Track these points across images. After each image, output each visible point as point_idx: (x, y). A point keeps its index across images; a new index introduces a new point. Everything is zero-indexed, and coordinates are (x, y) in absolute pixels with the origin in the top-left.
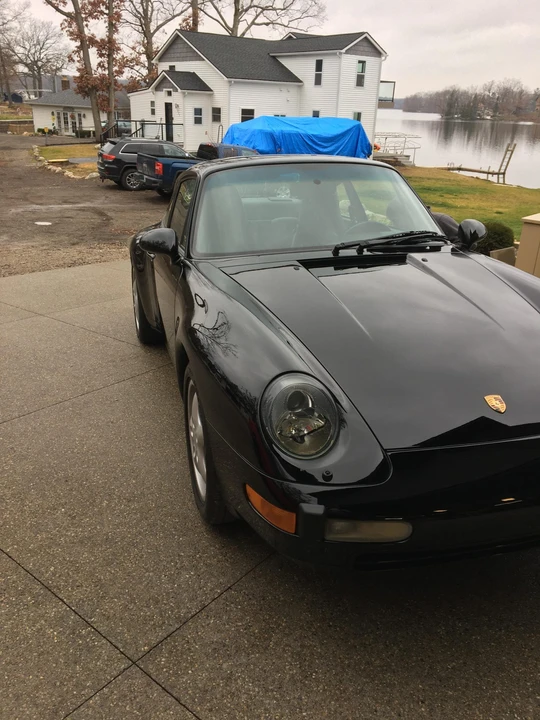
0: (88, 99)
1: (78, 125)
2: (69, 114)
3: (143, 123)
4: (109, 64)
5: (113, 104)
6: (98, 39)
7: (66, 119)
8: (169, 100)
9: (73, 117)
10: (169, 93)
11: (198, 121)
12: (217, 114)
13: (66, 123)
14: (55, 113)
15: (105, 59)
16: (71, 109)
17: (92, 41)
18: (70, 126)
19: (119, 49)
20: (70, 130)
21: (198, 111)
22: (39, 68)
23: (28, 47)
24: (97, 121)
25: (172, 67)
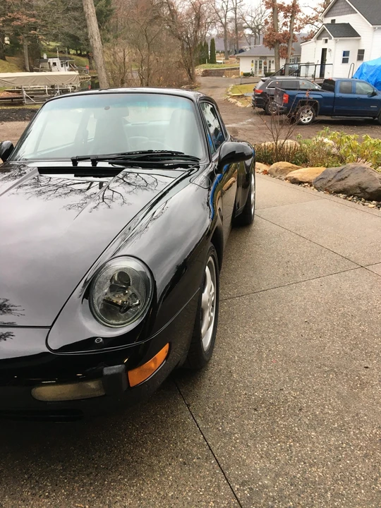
0: (273, 50)
1: (268, 69)
2: (263, 61)
3: (307, 65)
4: (291, 22)
5: (290, 52)
6: (286, 5)
7: (260, 65)
8: (325, 46)
9: (265, 63)
10: (326, 41)
11: (345, 61)
12: (361, 55)
13: (260, 68)
14: (254, 62)
15: (288, 20)
16: (265, 57)
17: (281, 7)
18: (263, 69)
19: (299, 11)
20: (263, 72)
21: (346, 54)
22: (259, 30)
23: (254, 16)
24: (277, 65)
25: (333, 21)
